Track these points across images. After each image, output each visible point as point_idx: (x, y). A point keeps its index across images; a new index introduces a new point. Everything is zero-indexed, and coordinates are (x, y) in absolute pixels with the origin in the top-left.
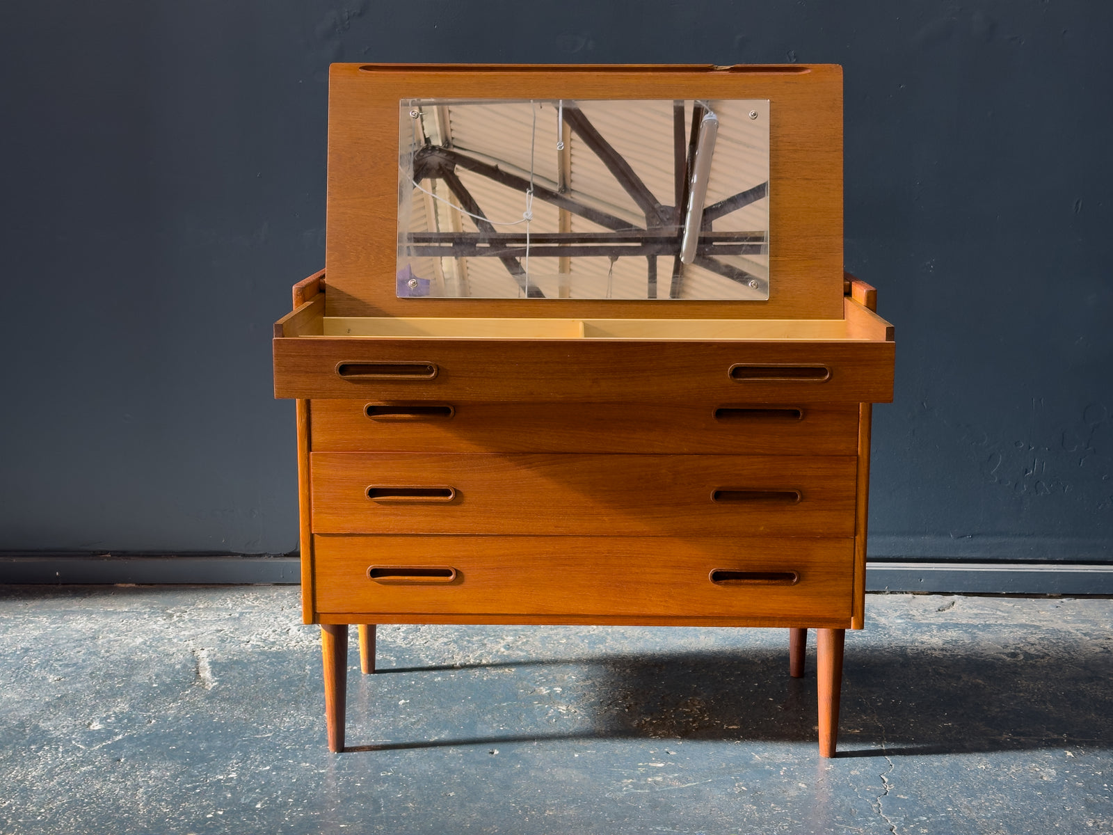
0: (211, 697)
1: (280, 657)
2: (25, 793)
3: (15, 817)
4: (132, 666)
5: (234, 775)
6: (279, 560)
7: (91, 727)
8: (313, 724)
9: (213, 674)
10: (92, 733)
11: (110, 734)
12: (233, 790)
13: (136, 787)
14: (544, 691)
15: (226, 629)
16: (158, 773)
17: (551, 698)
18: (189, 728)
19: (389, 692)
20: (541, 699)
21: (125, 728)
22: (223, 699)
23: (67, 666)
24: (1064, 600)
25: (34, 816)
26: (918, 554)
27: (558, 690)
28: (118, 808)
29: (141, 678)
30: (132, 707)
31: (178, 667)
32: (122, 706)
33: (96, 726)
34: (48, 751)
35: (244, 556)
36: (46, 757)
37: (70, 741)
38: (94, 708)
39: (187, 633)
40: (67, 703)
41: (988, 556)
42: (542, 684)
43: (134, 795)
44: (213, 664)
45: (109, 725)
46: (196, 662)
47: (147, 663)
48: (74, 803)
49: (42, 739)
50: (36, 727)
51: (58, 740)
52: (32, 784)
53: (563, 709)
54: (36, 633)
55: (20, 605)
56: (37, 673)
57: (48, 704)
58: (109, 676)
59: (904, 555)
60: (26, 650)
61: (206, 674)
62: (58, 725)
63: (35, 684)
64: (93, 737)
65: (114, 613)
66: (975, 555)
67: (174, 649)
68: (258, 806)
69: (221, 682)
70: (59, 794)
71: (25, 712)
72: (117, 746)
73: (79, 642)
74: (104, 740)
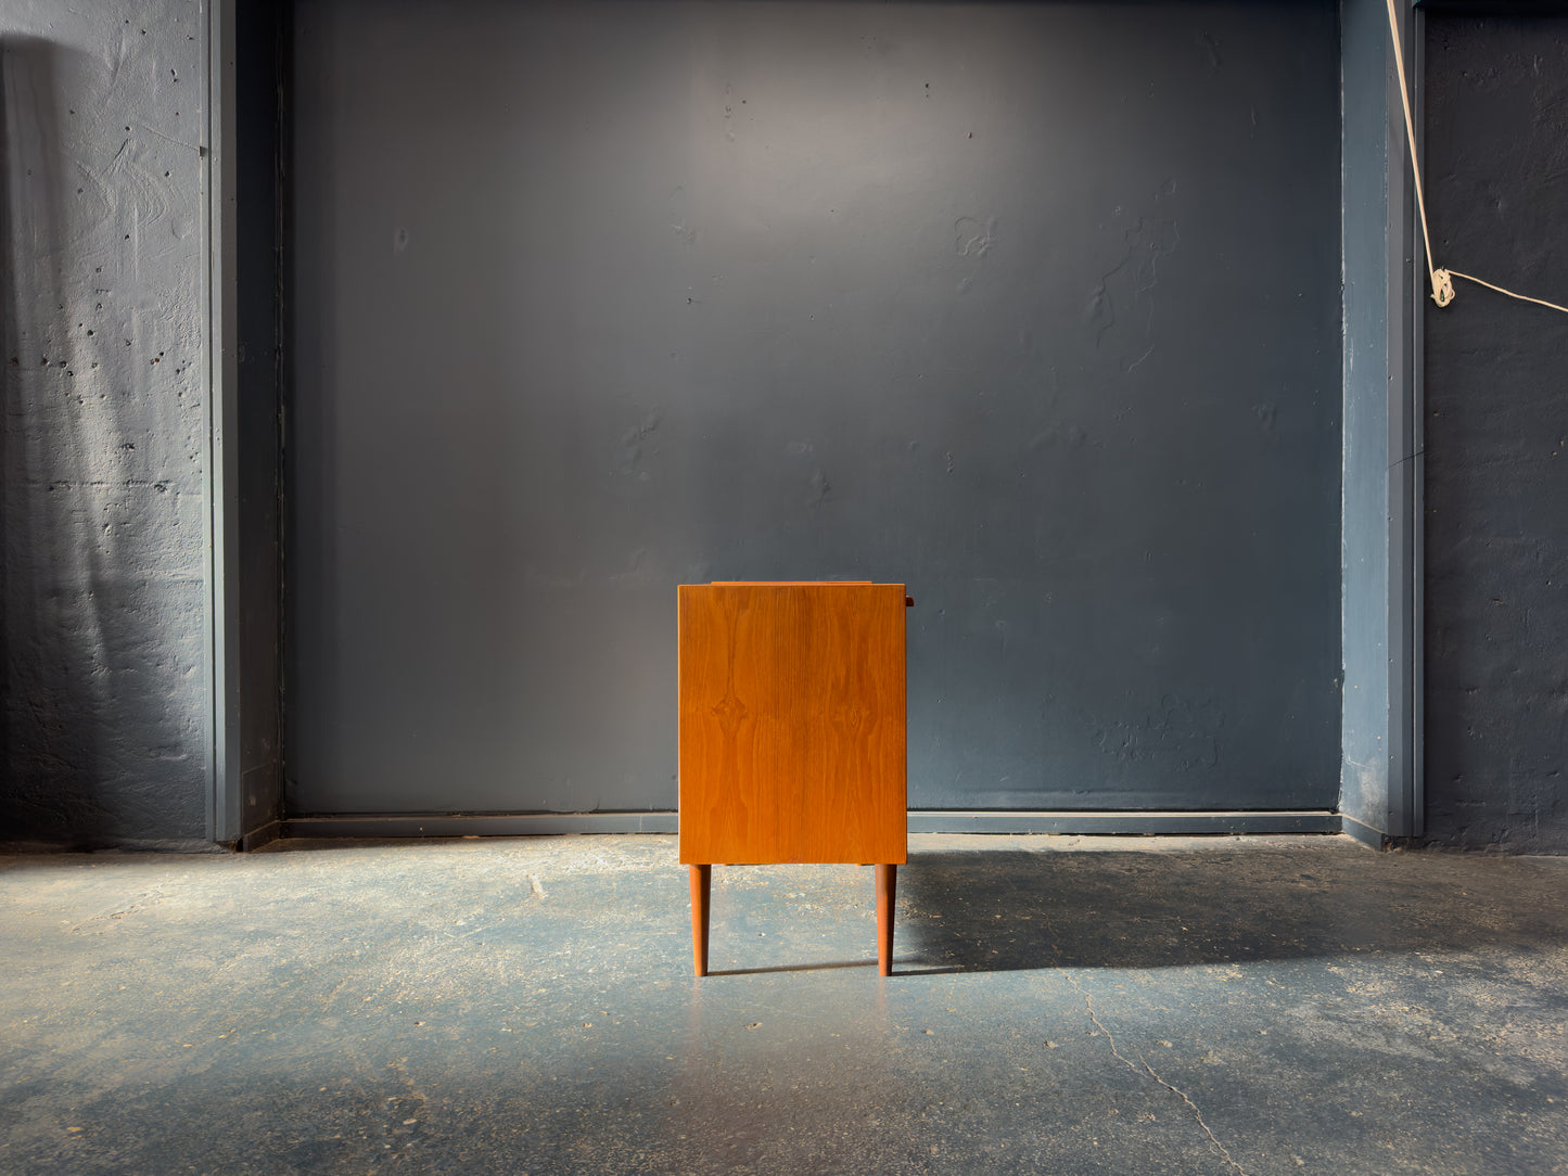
0: (545, 904)
1: (593, 878)
2: (413, 966)
3: (407, 980)
4: (482, 886)
5: (569, 952)
6: (584, 816)
7: (458, 924)
8: (622, 921)
9: (544, 889)
10: (459, 928)
11: (472, 928)
12: (570, 961)
13: (497, 961)
14: (793, 896)
15: (550, 861)
16: (512, 951)
17: (797, 900)
18: (530, 923)
19: (677, 898)
20: (791, 900)
21: (484, 923)
22: (554, 905)
23: (435, 886)
24: (1158, 838)
25: (421, 979)
26: (1050, 805)
27: (803, 895)
28: (484, 974)
29: (491, 892)
30: (487, 910)
31: (517, 885)
32: (479, 910)
33: (461, 923)
34: (428, 939)
35: (559, 813)
36: (426, 943)
37: (442, 932)
38: (457, 912)
39: (522, 865)
40: (437, 909)
41: (1101, 806)
42: (790, 891)
43: (495, 966)
44: (543, 883)
45: (471, 922)
46: (531, 883)
47: (494, 884)
48: (450, 971)
49: (421, 932)
50: (416, 924)
51: (433, 932)
52: (417, 960)
53: (808, 906)
54: (409, 866)
55: (395, 850)
56: (414, 891)
57: (423, 910)
58: (466, 892)
59: (1040, 806)
60: (403, 877)
61: (539, 889)
62: (433, 922)
63: (412, 897)
64: (459, 931)
65: (466, 853)
66: (1091, 806)
67: (511, 876)
68: (590, 971)
69: (551, 894)
70: (438, 965)
71: (407, 915)
72: (477, 935)
73: (442, 871)
74: (467, 932)
